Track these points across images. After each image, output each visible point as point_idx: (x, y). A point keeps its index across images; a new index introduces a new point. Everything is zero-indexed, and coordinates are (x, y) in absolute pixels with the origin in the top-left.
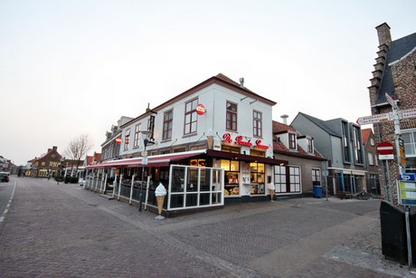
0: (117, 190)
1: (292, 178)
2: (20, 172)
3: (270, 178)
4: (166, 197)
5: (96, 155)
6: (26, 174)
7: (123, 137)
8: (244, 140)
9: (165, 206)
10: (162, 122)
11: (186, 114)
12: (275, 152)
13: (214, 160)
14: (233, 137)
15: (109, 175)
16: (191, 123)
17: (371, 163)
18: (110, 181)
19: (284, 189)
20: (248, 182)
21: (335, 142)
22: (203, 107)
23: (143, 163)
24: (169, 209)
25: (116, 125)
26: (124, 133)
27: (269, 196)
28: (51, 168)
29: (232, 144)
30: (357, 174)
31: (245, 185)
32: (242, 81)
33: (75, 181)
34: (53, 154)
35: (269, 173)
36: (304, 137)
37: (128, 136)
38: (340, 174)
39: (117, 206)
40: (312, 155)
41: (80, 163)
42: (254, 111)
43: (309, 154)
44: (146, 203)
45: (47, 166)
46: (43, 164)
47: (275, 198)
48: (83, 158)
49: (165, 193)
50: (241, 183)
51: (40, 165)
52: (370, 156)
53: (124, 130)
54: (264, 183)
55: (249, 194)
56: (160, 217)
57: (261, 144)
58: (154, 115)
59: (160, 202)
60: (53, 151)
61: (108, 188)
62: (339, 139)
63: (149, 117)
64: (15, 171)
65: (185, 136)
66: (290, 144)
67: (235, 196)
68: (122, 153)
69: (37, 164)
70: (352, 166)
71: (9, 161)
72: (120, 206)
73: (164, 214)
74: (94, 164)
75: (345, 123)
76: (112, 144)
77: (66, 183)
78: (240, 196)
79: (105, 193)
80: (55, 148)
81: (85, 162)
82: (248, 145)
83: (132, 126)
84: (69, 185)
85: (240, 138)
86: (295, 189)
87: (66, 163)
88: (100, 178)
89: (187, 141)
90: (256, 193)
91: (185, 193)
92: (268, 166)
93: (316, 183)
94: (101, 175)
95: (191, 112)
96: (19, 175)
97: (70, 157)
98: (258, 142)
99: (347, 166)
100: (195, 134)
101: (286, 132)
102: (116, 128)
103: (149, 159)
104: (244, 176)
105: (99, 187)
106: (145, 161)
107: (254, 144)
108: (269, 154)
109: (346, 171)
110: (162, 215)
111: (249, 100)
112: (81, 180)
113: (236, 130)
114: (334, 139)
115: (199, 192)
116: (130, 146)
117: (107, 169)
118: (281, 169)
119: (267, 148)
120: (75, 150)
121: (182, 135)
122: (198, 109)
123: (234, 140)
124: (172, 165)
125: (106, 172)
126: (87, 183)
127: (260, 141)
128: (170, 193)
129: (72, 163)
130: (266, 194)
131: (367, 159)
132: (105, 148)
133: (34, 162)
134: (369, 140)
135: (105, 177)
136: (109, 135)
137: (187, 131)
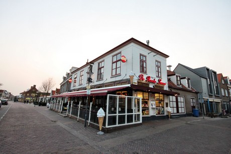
0: (69, 111)
1: (179, 104)
2: (16, 99)
3: (167, 104)
4: (105, 117)
5: (57, 89)
6: (19, 100)
7: (73, 79)
8: (151, 79)
9: (104, 124)
10: (97, 68)
11: (113, 63)
12: (169, 87)
13: (133, 92)
14: (145, 77)
15: (64, 101)
16: (116, 68)
17: (223, 95)
18: (65, 105)
19: (175, 111)
20: (154, 107)
21: (203, 81)
22: (125, 57)
23: (87, 93)
24: (107, 126)
25: (69, 72)
26: (74, 76)
27: (167, 116)
28: (32, 97)
29: (144, 81)
30: (216, 101)
31: (153, 108)
32: (148, 42)
33: (44, 104)
34: (33, 89)
35: (166, 101)
36: (185, 78)
37: (76, 78)
38: (207, 101)
39: (69, 122)
40: (190, 89)
41: (48, 94)
42: (156, 61)
43: (188, 89)
44: (89, 121)
45: (30, 96)
46: (28, 95)
47: (172, 117)
48: (50, 92)
49: (104, 115)
50: (150, 107)
51: (26, 95)
52: (222, 90)
53: (74, 74)
54: (163, 107)
55: (155, 115)
56: (101, 133)
57: (161, 82)
58: (92, 65)
59: (101, 121)
60: (34, 88)
61: (63, 110)
62: (205, 80)
63: (89, 66)
64: (13, 99)
65: (112, 77)
66: (178, 83)
67: (146, 116)
68: (72, 88)
69: (25, 95)
70: (214, 96)
71: (10, 93)
72: (71, 122)
73: (103, 130)
74: (56, 95)
75: (208, 70)
76: (66, 83)
77: (39, 106)
78: (150, 115)
79: (62, 113)
80: (35, 86)
81: (51, 94)
82: (154, 82)
83: (78, 72)
84: (42, 107)
85: (149, 77)
86: (182, 110)
87: (40, 94)
88: (59, 103)
89: (114, 80)
90: (159, 113)
91: (117, 114)
92: (165, 96)
93: (194, 107)
94: (59, 101)
95: (116, 62)
96: (15, 101)
97: (43, 91)
98: (159, 81)
99: (210, 96)
100: (120, 75)
101: (174, 75)
102: (69, 74)
103: (91, 91)
104: (152, 102)
105: (58, 108)
106: (89, 92)
107: (157, 82)
108: (166, 88)
109: (211, 100)
110: (102, 131)
111: (153, 54)
112: (48, 104)
113: (146, 72)
114: (202, 79)
115: (126, 114)
116: (77, 84)
117: (63, 98)
118: (173, 98)
119: (165, 84)
120: (45, 87)
121: (110, 76)
122: (122, 58)
123: (145, 79)
124: (108, 95)
125: (62, 99)
126: (51, 106)
127: (161, 80)
128: (108, 115)
129: (44, 94)
130: (166, 114)
131: (221, 92)
132: (62, 85)
133: (23, 94)
134: (221, 81)
135: (62, 102)
136: (64, 78)
137: (114, 73)
